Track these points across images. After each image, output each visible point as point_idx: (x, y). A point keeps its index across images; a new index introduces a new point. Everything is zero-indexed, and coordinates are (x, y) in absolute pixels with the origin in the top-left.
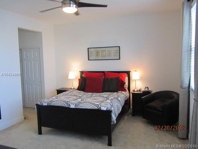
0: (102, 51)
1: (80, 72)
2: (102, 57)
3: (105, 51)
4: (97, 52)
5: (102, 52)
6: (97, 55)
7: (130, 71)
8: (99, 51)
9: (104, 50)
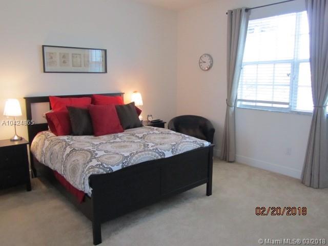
0: (72, 54)
1: (25, 98)
2: (73, 66)
3: (80, 55)
4: (64, 57)
5: (73, 57)
6: (64, 62)
7: (124, 93)
8: (68, 54)
9: (78, 54)
